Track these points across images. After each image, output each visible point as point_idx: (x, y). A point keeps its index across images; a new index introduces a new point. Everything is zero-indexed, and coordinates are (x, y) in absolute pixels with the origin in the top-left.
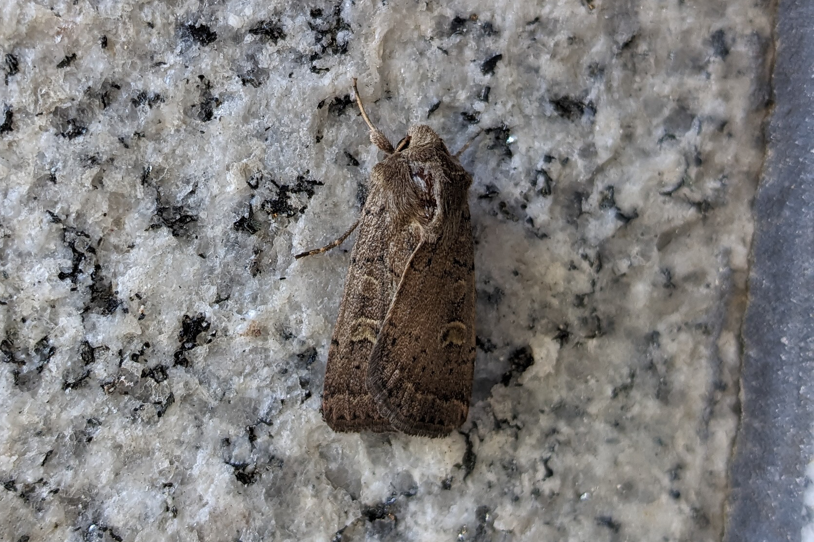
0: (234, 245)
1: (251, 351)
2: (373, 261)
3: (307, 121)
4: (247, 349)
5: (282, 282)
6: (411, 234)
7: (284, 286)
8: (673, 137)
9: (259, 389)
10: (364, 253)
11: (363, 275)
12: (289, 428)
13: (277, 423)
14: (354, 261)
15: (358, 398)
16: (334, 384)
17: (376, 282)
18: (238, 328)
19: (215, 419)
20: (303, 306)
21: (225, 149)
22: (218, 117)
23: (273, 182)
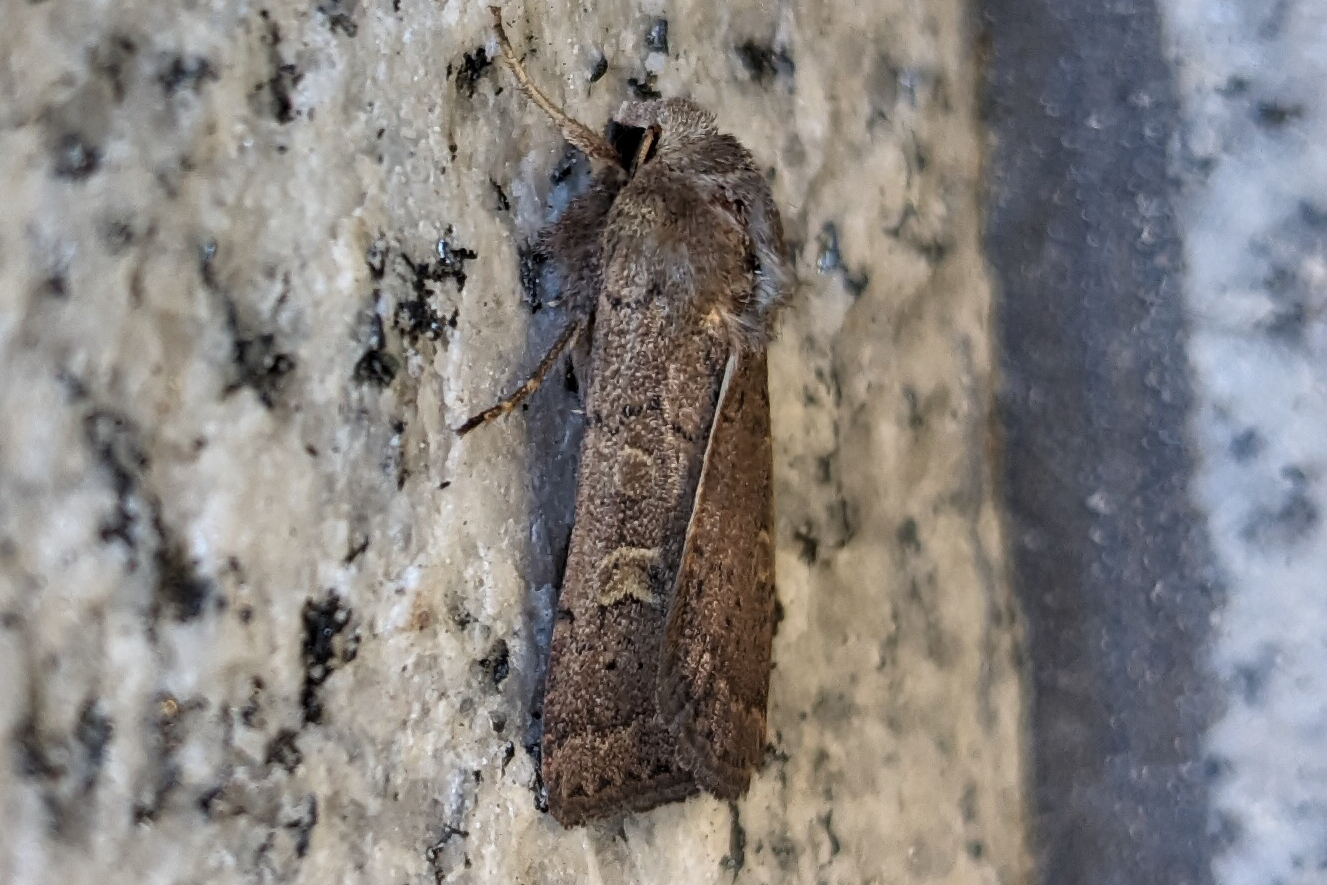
0: (361, 415)
1: (417, 665)
2: (639, 412)
3: (438, 110)
4: (410, 661)
5: (445, 493)
6: (711, 338)
7: (448, 503)
8: (882, 115)
9: (437, 755)
10: (619, 397)
11: (622, 449)
12: (493, 837)
13: (474, 826)
14: (599, 419)
15: (611, 739)
16: (564, 715)
17: (649, 461)
18: (393, 615)
19: (383, 844)
20: (480, 544)
21: (322, 186)
22: (305, 110)
23: (405, 257)
